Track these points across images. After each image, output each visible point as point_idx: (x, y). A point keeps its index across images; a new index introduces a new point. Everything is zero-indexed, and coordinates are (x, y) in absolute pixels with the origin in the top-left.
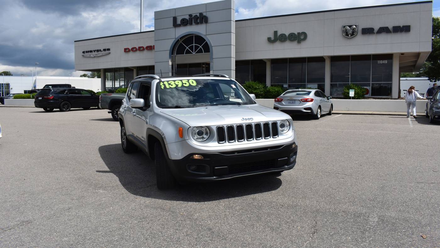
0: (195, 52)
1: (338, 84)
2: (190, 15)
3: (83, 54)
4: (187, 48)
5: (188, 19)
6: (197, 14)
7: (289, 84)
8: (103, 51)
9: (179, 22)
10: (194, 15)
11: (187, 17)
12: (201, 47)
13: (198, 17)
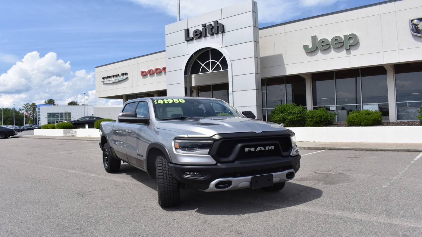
0: (211, 70)
1: (408, 104)
2: (204, 26)
3: (103, 80)
4: (203, 65)
5: (201, 30)
6: (211, 23)
7: (337, 106)
8: (121, 76)
9: (191, 35)
10: (207, 24)
11: (200, 28)
12: (218, 63)
13: (213, 26)
